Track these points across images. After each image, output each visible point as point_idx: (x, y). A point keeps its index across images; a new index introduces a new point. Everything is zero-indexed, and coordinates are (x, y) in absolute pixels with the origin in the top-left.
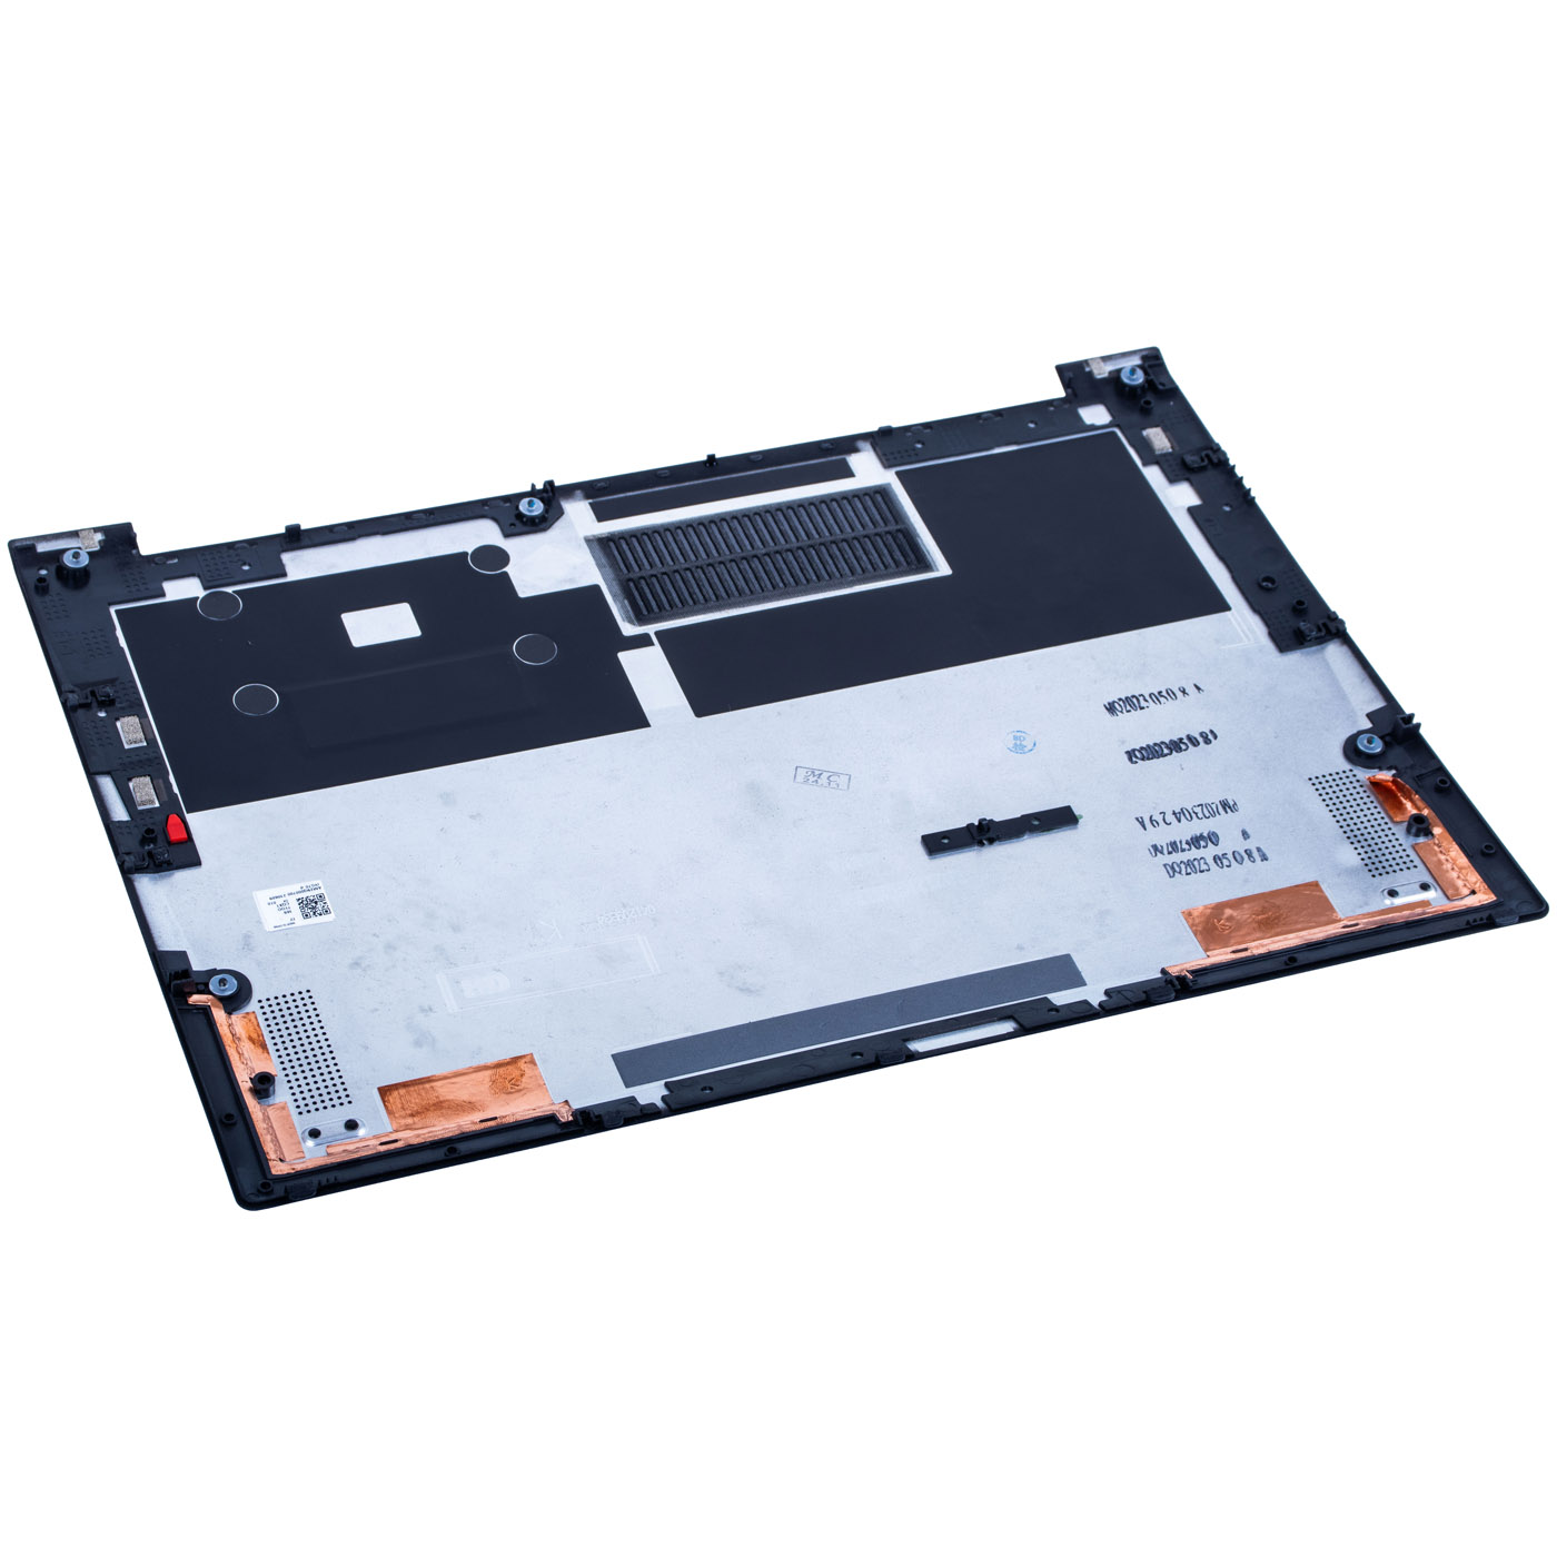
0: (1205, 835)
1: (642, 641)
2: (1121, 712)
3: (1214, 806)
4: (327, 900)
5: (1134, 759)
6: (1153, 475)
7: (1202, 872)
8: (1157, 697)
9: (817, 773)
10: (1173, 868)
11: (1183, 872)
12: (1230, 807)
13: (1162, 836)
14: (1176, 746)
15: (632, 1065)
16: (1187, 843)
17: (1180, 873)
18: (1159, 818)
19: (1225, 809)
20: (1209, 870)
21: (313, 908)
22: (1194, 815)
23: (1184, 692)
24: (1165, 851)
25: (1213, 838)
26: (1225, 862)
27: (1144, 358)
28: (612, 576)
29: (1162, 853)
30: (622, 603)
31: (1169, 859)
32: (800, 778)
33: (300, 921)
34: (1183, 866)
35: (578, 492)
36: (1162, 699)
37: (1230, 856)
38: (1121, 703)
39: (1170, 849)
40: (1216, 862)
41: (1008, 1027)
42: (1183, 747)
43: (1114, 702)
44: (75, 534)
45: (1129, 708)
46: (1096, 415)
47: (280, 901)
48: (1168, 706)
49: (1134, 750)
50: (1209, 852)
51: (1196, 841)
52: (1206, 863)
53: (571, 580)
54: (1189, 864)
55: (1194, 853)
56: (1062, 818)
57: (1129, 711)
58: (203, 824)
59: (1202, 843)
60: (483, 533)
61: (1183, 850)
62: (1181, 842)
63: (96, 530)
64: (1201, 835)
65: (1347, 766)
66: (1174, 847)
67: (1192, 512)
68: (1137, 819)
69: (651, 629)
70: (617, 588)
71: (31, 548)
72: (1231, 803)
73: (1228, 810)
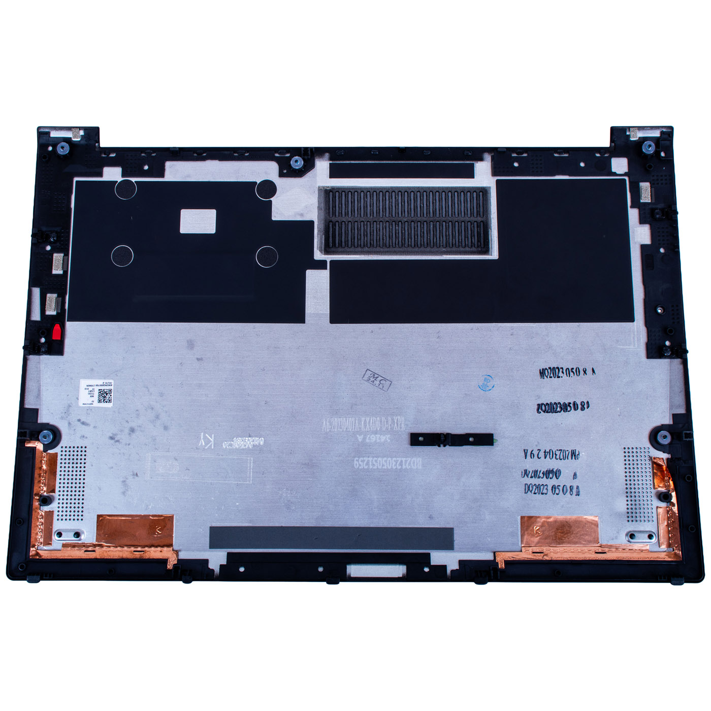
0: (555, 470)
1: (321, 265)
2: (547, 377)
3: (567, 453)
4: (112, 394)
5: (540, 410)
6: (633, 214)
7: (542, 494)
8: (569, 371)
9: (376, 376)
10: (529, 487)
11: (533, 492)
12: (575, 456)
13: (531, 464)
14: (565, 407)
15: (218, 537)
16: (543, 473)
17: (531, 492)
18: (535, 452)
19: (572, 456)
20: (546, 494)
21: (105, 397)
22: (554, 456)
23: (585, 372)
24: (530, 476)
25: (556, 473)
26: (557, 491)
27: (662, 133)
28: (322, 217)
29: (527, 476)
30: (321, 239)
31: (529, 481)
32: (366, 378)
33: (96, 404)
34: (534, 487)
35: (327, 155)
36: (571, 373)
37: (561, 488)
38: (549, 371)
39: (533, 475)
40: (552, 490)
42: (569, 409)
43: (546, 369)
44: (69, 129)
45: (552, 375)
46: (620, 165)
47: (91, 388)
48: (574, 378)
49: (542, 404)
50: (553, 482)
51: (548, 473)
52: (547, 489)
53: (302, 215)
54: (538, 487)
55: (544, 481)
56: (486, 440)
57: (551, 377)
58: (74, 330)
59: (551, 475)
60: (267, 170)
61: (539, 477)
62: (540, 471)
63: (80, 128)
64: (552, 470)
65: (649, 445)
66: (536, 474)
67: (643, 247)
68: (524, 450)
69: (329, 258)
70: (322, 226)
71: (48, 133)
72: (577, 453)
73: (573, 457)
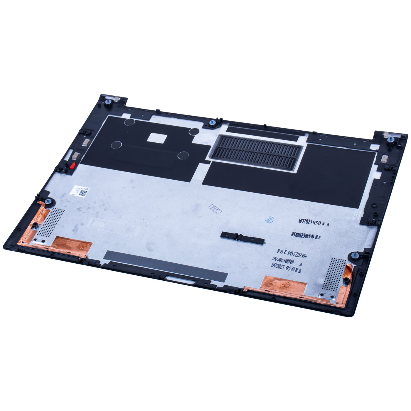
0: (291, 260)
1: (208, 162)
2: (302, 223)
3: (300, 254)
4: (87, 193)
5: (293, 235)
6: (374, 167)
7: (280, 268)
8: (315, 222)
9: (215, 207)
10: (274, 265)
11: (276, 267)
12: (304, 256)
13: (279, 256)
14: (307, 236)
15: (109, 255)
16: (284, 261)
17: (275, 267)
18: (284, 251)
19: (303, 256)
20: (282, 269)
21: (83, 193)
22: (293, 254)
23: (323, 224)
24: (277, 260)
25: (292, 262)
26: (289, 269)
27: (402, 136)
28: (216, 145)
29: (275, 260)
30: (212, 153)
31: (275, 262)
32: (210, 207)
33: (78, 195)
34: (277, 265)
35: (229, 123)
36: (316, 223)
37: (291, 268)
38: (305, 220)
39: (279, 260)
40: (286, 268)
41: (192, 283)
42: (309, 237)
43: (303, 219)
44: (114, 97)
45: (305, 222)
46: (375, 147)
47: (78, 189)
48: (316, 225)
49: (295, 233)
50: (289, 265)
51: (286, 261)
52: (284, 267)
53: (207, 143)
54: (279, 265)
55: (284, 264)
56: (260, 242)
57: (304, 223)
58: (81, 167)
59: (288, 262)
60: (199, 125)
61: (281, 262)
62: (283, 259)
63: (119, 97)
64: (290, 260)
65: (347, 259)
66: (280, 260)
67: (375, 180)
68: (278, 249)
69: (212, 160)
70: (214, 148)
71: (105, 97)
72: (306, 255)
73: (303, 257)
